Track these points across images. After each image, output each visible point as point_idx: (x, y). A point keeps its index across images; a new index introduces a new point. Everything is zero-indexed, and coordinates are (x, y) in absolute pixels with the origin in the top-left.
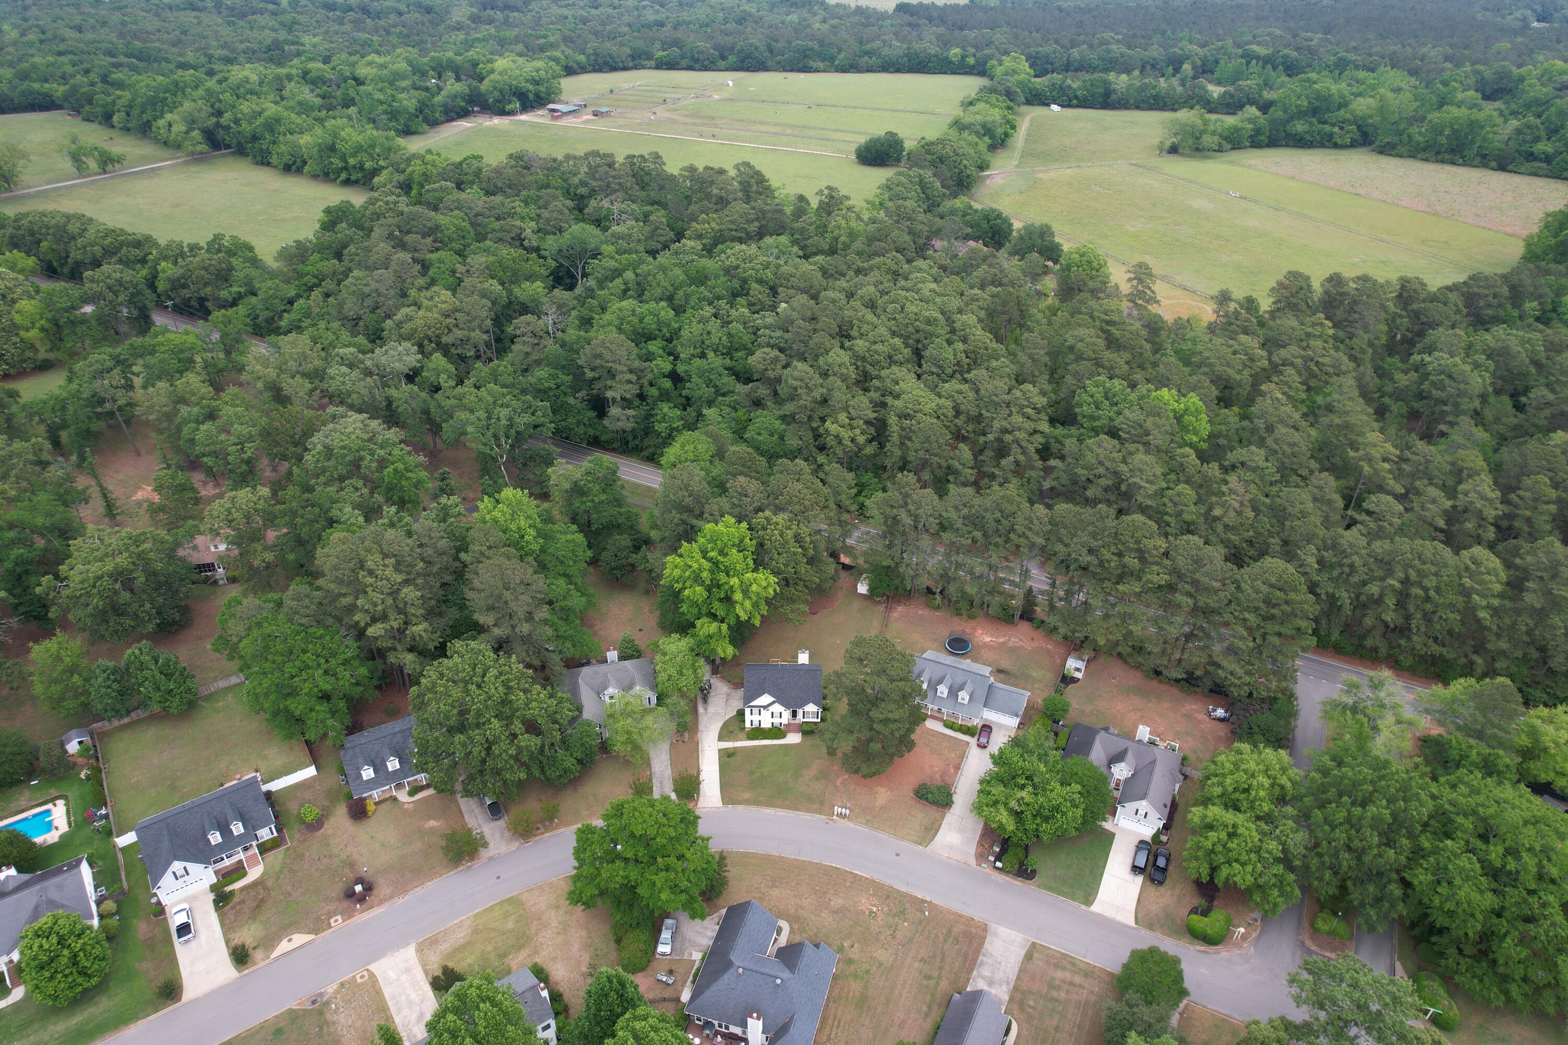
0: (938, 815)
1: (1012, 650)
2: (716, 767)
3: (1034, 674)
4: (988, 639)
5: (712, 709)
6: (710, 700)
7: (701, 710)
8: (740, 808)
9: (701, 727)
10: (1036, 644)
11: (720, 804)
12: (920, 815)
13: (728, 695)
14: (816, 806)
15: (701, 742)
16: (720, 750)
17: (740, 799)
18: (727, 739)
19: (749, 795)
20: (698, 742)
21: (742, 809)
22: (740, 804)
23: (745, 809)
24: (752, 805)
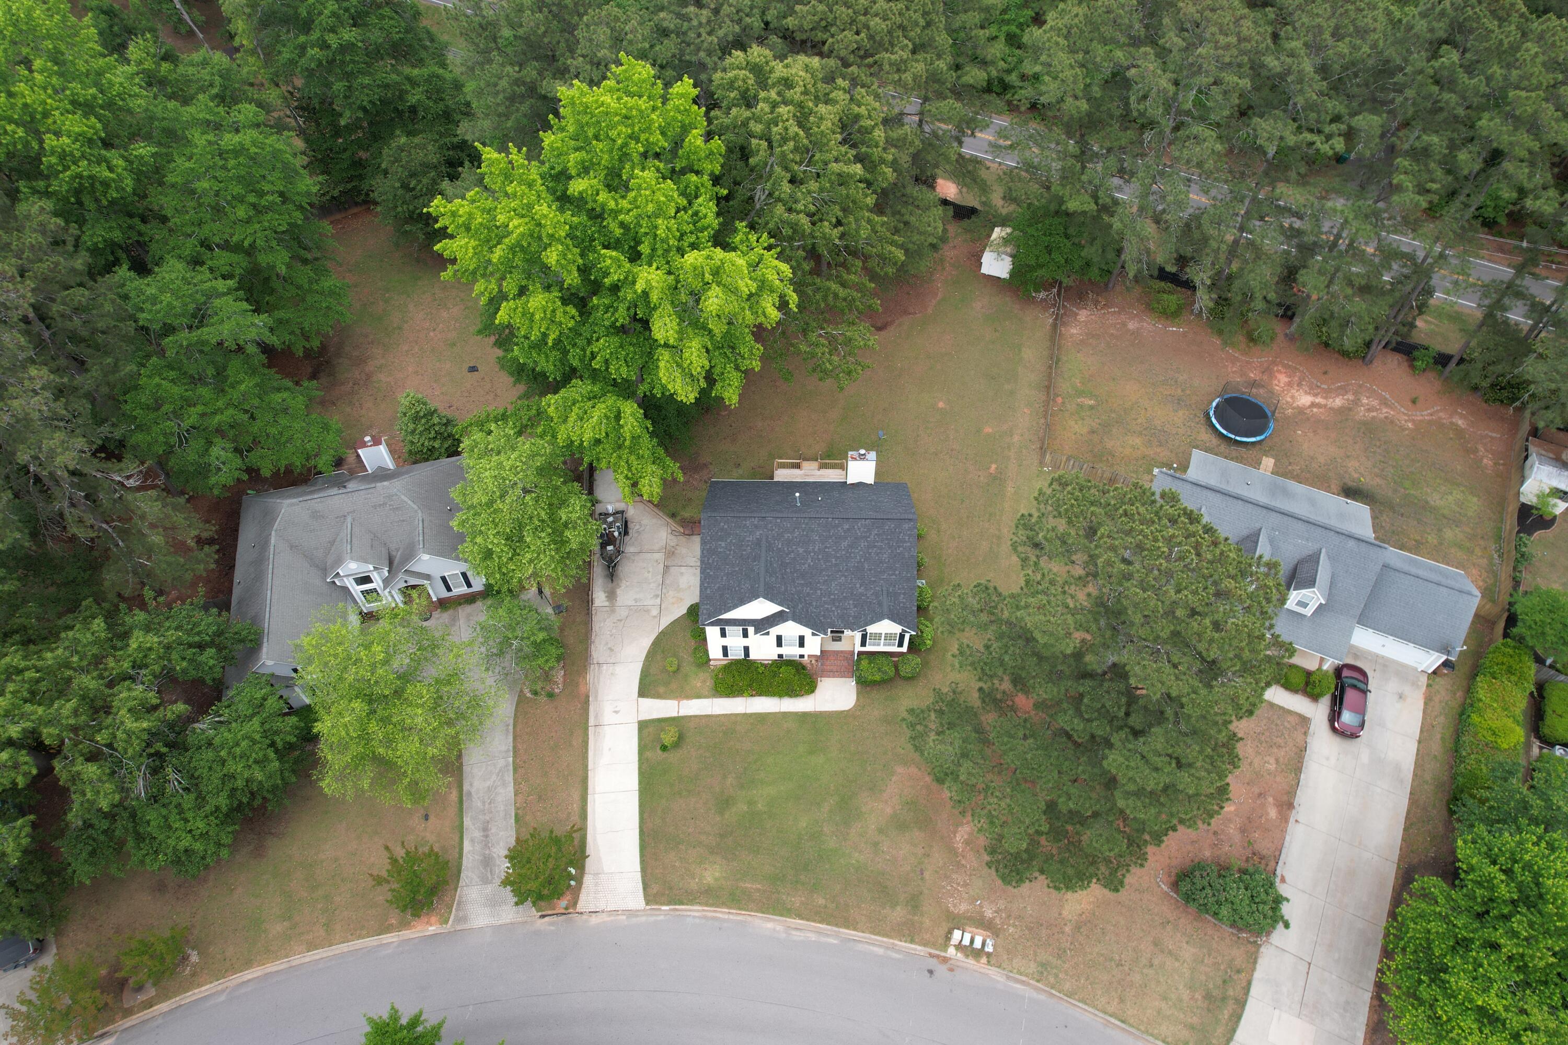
0: (1238, 954)
1: (1369, 429)
2: (631, 781)
3: (1435, 499)
4: (1305, 400)
5: (627, 595)
6: (626, 568)
7: (599, 598)
8: (694, 912)
9: (598, 651)
10: (1423, 415)
11: (637, 901)
12: (1188, 952)
13: (670, 553)
14: (898, 914)
15: (596, 697)
16: (643, 726)
17: (693, 885)
18: (661, 690)
19: (717, 874)
20: (588, 697)
21: (697, 921)
22: (691, 902)
23: (705, 917)
24: (724, 904)
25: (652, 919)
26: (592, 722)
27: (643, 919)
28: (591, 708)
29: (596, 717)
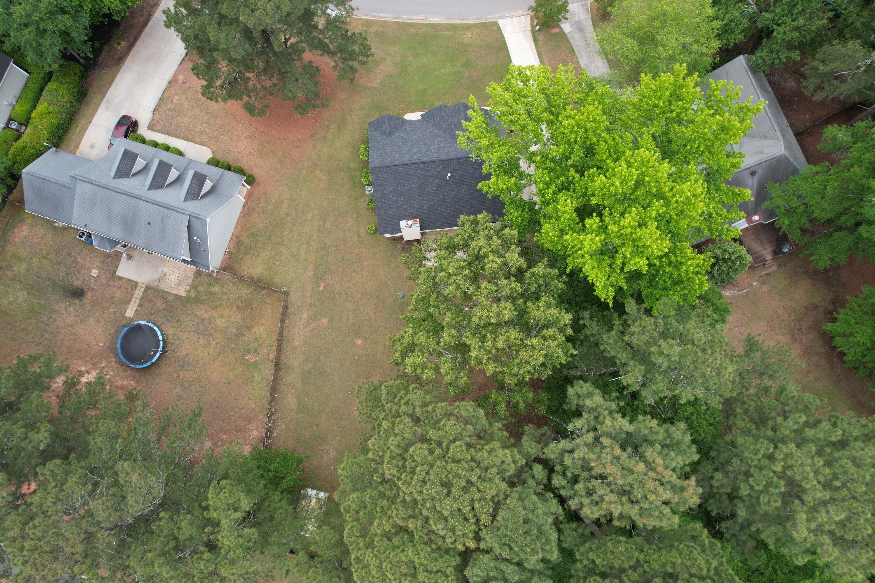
3: (22, 296)
8: (474, 21)
11: (502, 22)
17: (476, 30)
19: (465, 36)
22: (476, 24)
24: (459, 25)
25: (492, 16)
27: (497, 16)
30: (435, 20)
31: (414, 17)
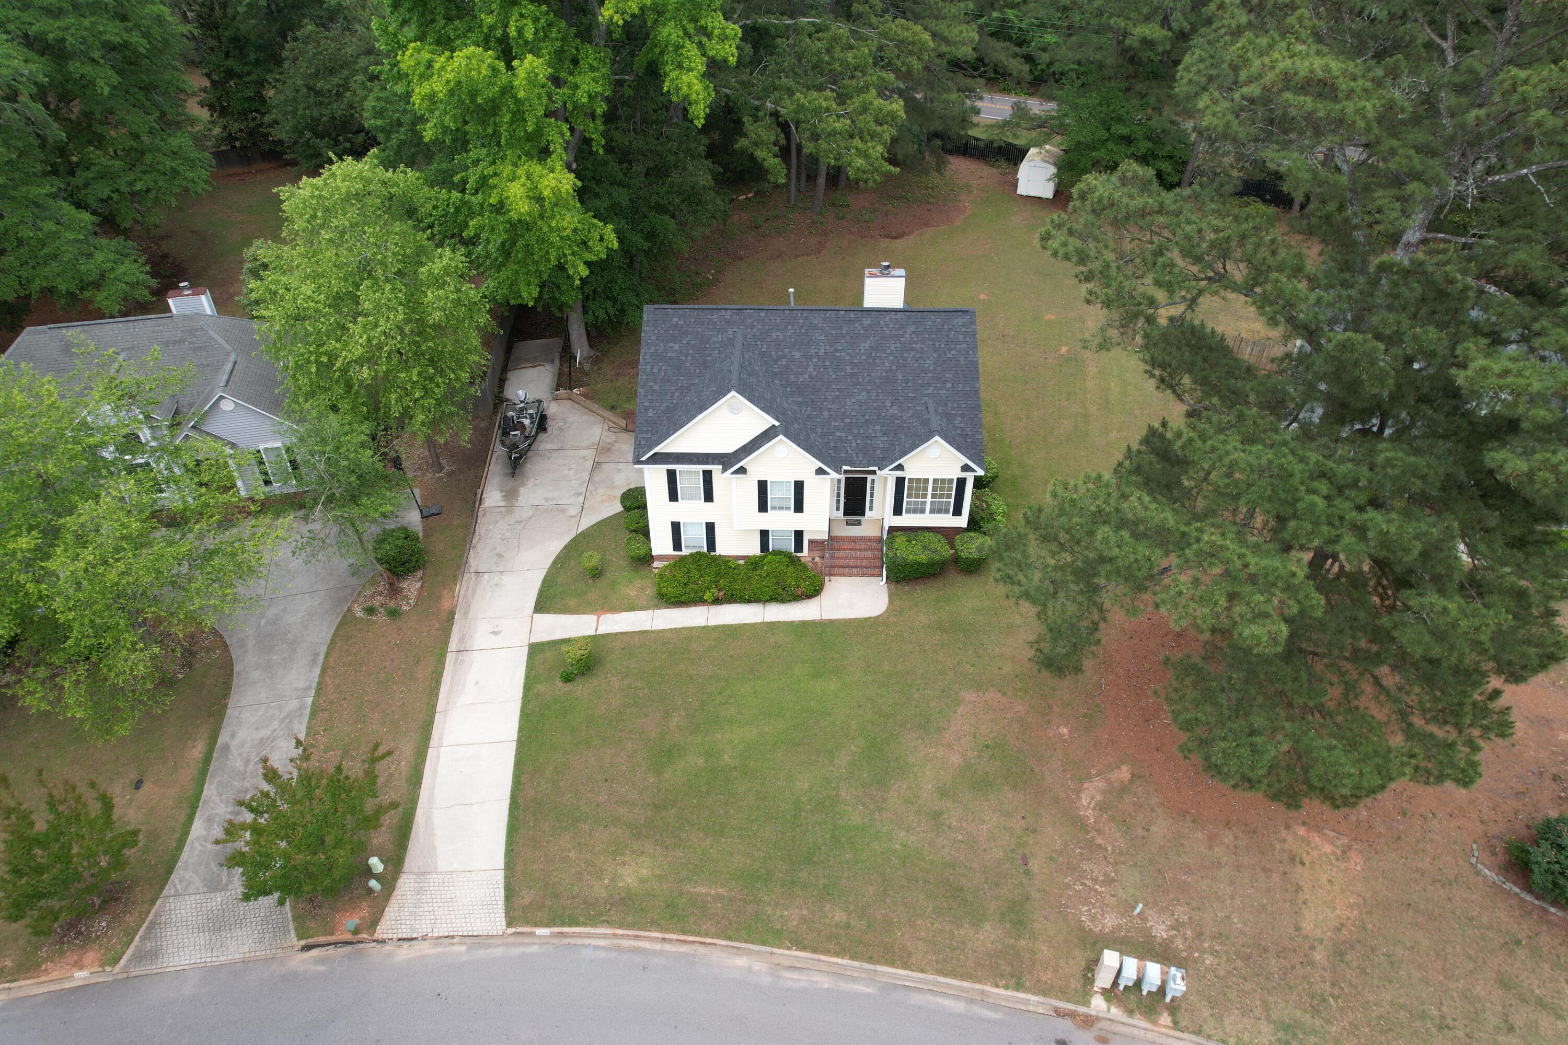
2: (506, 727)
5: (535, 493)
6: (534, 466)
7: (492, 497)
8: (597, 938)
9: (480, 558)
11: (491, 919)
14: (988, 935)
15: (466, 613)
16: (536, 650)
17: (599, 891)
18: (572, 602)
19: (644, 872)
20: (452, 614)
21: (602, 954)
22: (594, 920)
23: (618, 949)
24: (654, 924)
25: (516, 951)
26: (453, 645)
27: (499, 951)
28: (456, 628)
29: (462, 640)
30: (741, 962)
31: (825, 982)
